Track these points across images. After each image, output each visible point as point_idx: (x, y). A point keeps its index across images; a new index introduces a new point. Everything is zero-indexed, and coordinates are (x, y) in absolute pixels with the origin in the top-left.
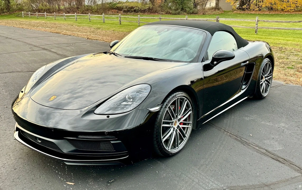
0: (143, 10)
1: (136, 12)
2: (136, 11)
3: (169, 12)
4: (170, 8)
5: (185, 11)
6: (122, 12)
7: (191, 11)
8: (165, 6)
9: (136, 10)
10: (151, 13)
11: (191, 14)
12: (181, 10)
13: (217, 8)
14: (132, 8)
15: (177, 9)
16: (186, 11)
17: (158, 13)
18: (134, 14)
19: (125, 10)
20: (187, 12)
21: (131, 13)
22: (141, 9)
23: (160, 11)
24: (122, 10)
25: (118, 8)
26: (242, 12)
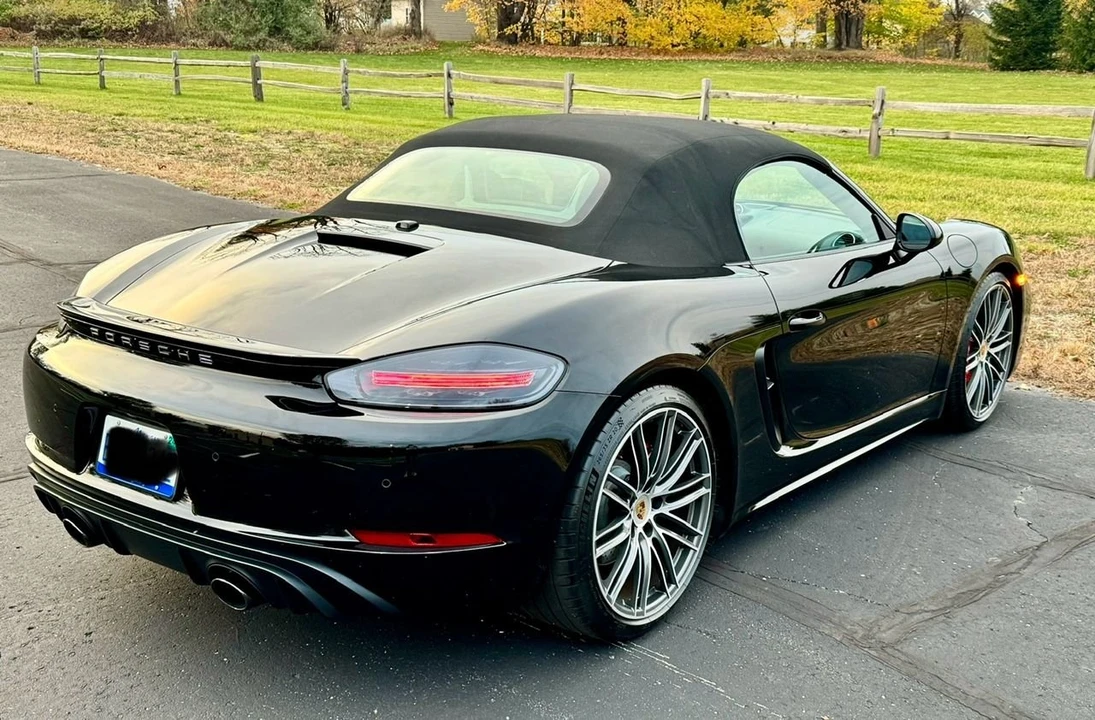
0: (116, 31)
1: (89, 37)
2: (90, 33)
3: (224, 41)
4: (227, 26)
5: (288, 38)
6: (30, 36)
7: (310, 39)
8: (206, 17)
9: (89, 30)
10: (150, 40)
11: (308, 48)
12: (270, 35)
13: (414, 30)
14: (73, 20)
15: (257, 30)
16: (291, 39)
17: (178, 41)
18: (78, 44)
19: (43, 28)
20: (294, 40)
21: (68, 39)
22: (110, 27)
23: (185, 35)
24: (33, 30)
25: (13, 19)
26: (504, 49)
